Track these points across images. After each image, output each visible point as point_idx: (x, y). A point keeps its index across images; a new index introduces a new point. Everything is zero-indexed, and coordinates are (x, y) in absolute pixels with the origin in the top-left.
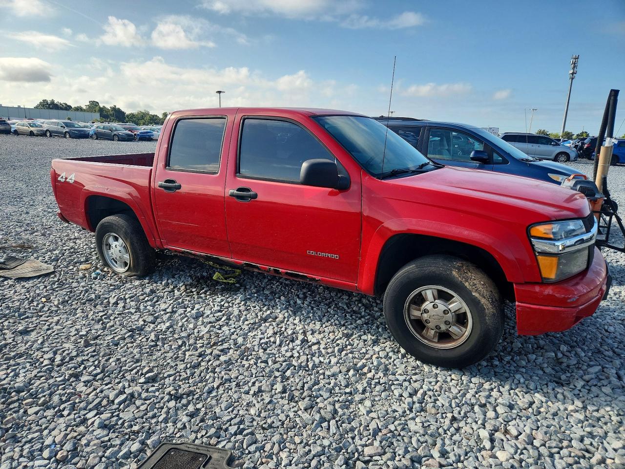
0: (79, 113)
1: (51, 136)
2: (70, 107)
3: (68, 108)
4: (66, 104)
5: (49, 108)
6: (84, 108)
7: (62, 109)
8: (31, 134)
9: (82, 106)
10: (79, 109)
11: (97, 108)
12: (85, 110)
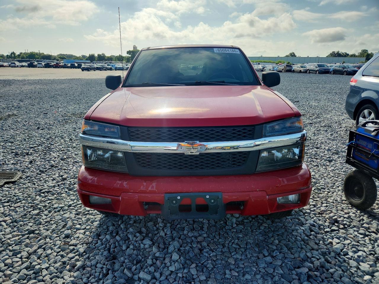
0: (353, 58)
1: (309, 73)
2: (348, 55)
3: (346, 55)
4: (346, 53)
5: (335, 56)
6: (357, 54)
7: (342, 56)
8: (300, 72)
9: (356, 54)
10: (353, 56)
11: (366, 54)
12: (356, 56)
